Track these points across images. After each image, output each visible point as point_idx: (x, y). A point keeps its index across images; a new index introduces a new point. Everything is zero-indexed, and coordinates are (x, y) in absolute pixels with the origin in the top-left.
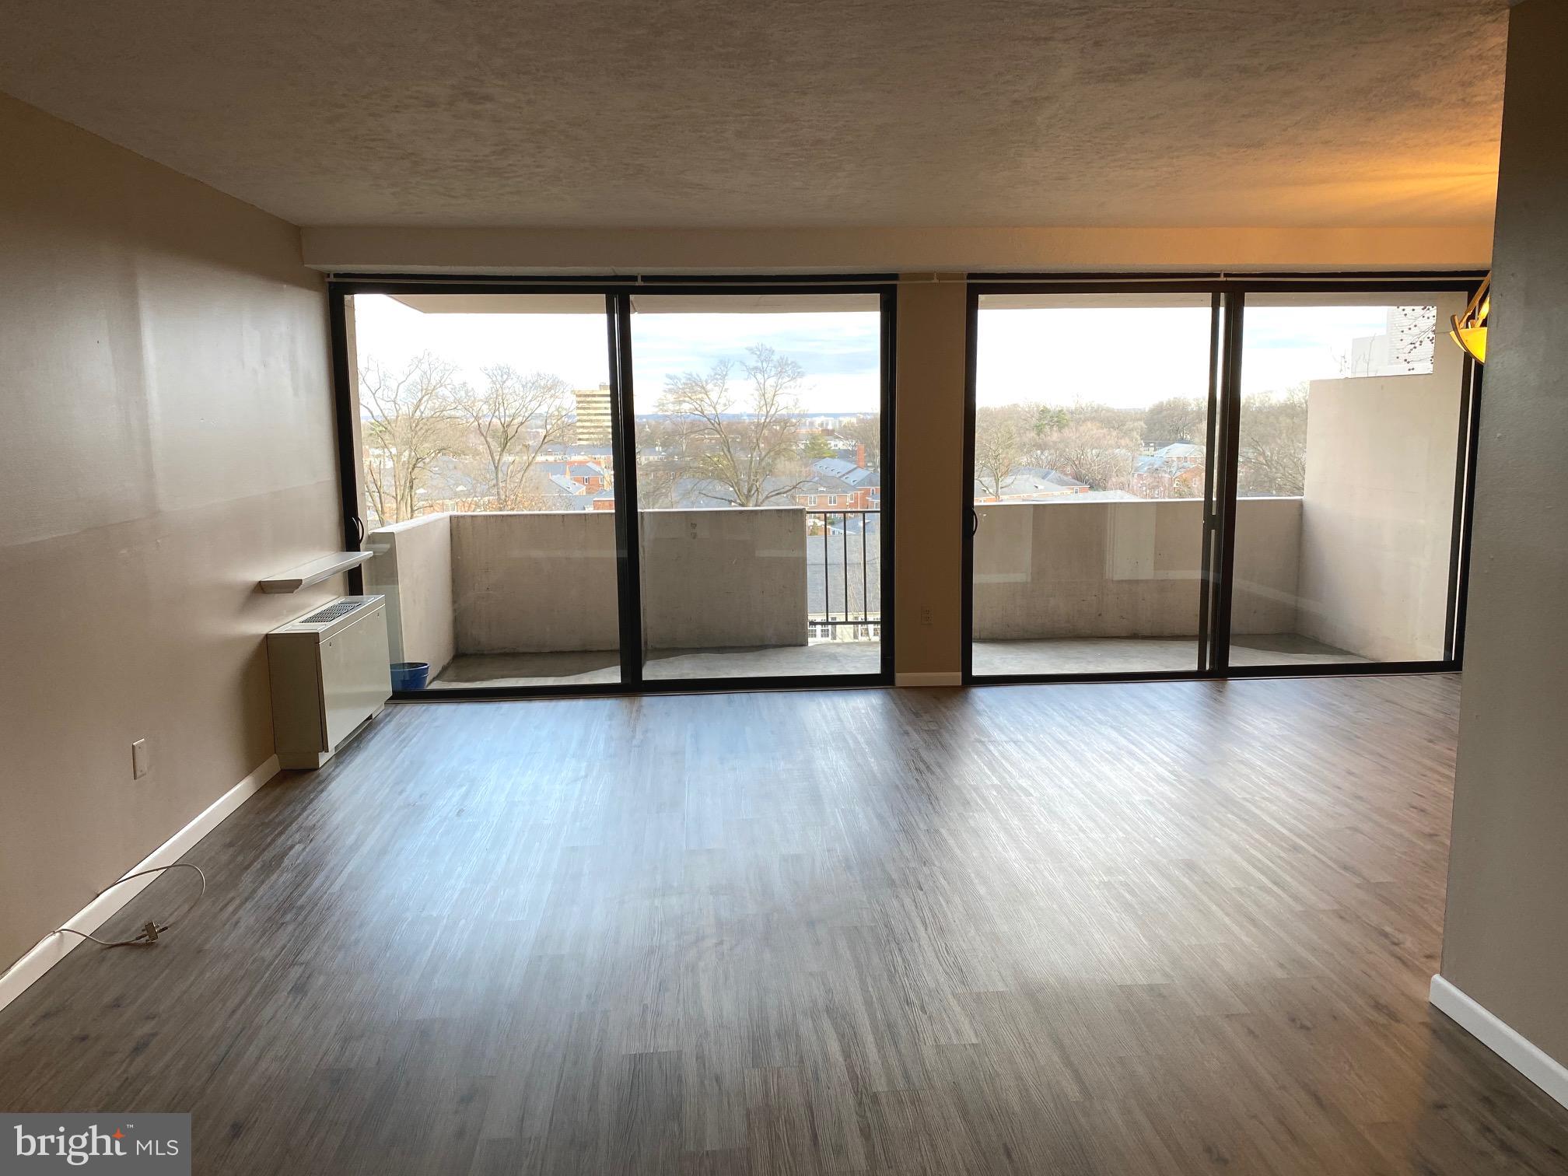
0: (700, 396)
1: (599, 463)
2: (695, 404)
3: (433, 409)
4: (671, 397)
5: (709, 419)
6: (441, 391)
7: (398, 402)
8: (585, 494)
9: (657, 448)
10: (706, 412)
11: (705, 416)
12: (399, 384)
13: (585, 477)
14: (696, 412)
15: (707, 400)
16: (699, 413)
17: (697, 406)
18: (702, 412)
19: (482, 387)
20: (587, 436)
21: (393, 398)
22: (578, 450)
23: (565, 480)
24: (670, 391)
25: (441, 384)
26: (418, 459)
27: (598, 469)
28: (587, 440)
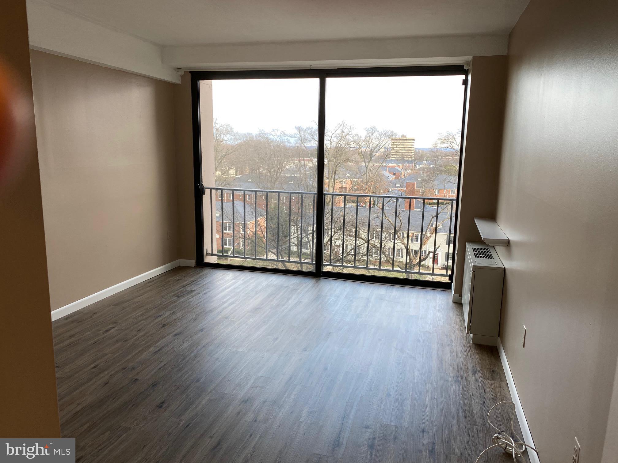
0: (452, 141)
1: (400, 167)
2: (450, 144)
3: (345, 144)
4: (439, 141)
5: (455, 150)
6: (348, 137)
7: (331, 141)
8: (394, 179)
9: (424, 162)
10: (454, 148)
11: (454, 149)
12: (333, 134)
13: (395, 172)
14: (450, 147)
15: (455, 142)
16: (451, 148)
17: (450, 145)
18: (452, 147)
19: (363, 135)
20: (395, 156)
21: (330, 139)
22: (391, 161)
23: (387, 173)
24: (440, 139)
25: (348, 134)
26: (338, 163)
27: (399, 169)
28: (394, 157)
